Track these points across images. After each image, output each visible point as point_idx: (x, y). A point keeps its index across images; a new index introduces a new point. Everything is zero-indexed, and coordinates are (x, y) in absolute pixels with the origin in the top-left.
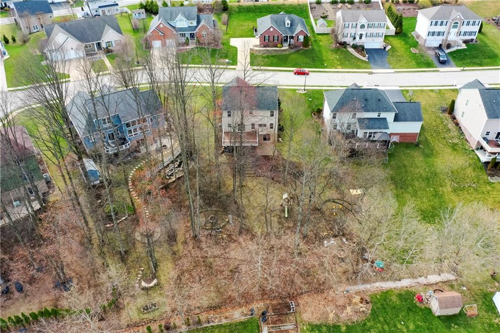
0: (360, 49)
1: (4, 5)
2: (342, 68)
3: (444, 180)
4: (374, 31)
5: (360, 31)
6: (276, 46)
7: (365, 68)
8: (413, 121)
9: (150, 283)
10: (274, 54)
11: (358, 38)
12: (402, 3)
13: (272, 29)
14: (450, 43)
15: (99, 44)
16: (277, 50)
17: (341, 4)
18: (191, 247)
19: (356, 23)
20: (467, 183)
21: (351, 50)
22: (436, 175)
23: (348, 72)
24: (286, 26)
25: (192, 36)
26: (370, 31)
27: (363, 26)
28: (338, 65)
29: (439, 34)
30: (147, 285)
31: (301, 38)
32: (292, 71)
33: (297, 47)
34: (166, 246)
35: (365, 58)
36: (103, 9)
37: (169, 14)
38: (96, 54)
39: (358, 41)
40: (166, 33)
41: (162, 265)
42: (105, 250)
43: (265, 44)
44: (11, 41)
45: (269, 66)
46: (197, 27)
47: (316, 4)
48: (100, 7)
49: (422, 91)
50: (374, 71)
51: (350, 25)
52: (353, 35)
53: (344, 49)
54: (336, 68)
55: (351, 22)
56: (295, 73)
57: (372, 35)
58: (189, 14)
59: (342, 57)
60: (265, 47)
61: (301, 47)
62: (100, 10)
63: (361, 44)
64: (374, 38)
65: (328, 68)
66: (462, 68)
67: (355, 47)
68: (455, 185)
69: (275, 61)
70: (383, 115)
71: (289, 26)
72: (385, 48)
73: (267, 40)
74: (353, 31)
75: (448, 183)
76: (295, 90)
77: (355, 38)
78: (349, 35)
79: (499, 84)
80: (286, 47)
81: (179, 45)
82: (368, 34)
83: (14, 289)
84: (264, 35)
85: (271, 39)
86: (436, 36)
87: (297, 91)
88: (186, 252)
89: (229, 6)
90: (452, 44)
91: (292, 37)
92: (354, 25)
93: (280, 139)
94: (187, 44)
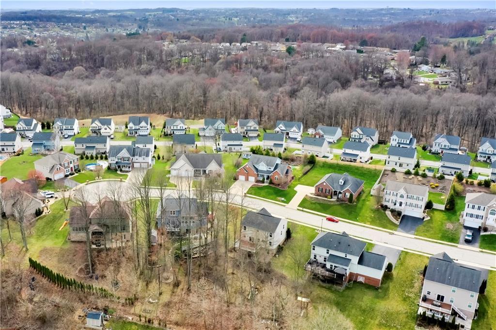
0: (397, 214)
1: (172, 133)
2: (370, 225)
3: (377, 315)
4: (414, 202)
5: (399, 200)
6: (326, 197)
7: (390, 229)
8: (374, 268)
9: (154, 300)
10: (322, 202)
11: (398, 204)
12: (477, 185)
13: (325, 184)
14: (487, 227)
15: (205, 171)
16: (325, 200)
17: (413, 176)
18: (183, 293)
19: (396, 192)
20: (395, 323)
21: (388, 213)
22: (373, 310)
23: (372, 228)
24: (340, 184)
25: (268, 178)
26: (409, 201)
27: (402, 196)
28: (368, 222)
29: (477, 217)
30: (151, 301)
31: (348, 195)
32: (325, 217)
33: (344, 201)
34: (172, 287)
35: (397, 222)
36: (231, 147)
37: (257, 160)
38: (201, 176)
39: (397, 207)
40: (250, 172)
41: (164, 295)
42: (142, 276)
43: (319, 193)
44: (161, 158)
45: (312, 210)
46: (273, 171)
47: (390, 172)
48: (228, 145)
49: (420, 256)
50: (395, 232)
51: (392, 193)
52: (394, 201)
53: (383, 211)
54: (365, 223)
55: (393, 190)
56: (327, 219)
57: (411, 205)
58: (270, 161)
59: (377, 216)
60: (318, 195)
61: (347, 202)
62: (229, 147)
63: (400, 210)
64: (413, 208)
65: (359, 222)
66: (481, 250)
67: (393, 211)
68: (384, 321)
69: (318, 207)
70: (349, 257)
71: (342, 184)
72: (424, 218)
73: (320, 191)
74: (394, 198)
75: (379, 318)
76: (315, 229)
77: (395, 204)
78: (390, 201)
79: (495, 268)
80: (334, 199)
81: (257, 181)
82: (408, 204)
83: (94, 278)
84: (318, 187)
85: (324, 191)
86: (474, 219)
87: (316, 231)
88: (180, 294)
89: (317, 161)
90: (489, 229)
91: (340, 193)
92: (395, 194)
93: (277, 256)
94: (263, 182)
